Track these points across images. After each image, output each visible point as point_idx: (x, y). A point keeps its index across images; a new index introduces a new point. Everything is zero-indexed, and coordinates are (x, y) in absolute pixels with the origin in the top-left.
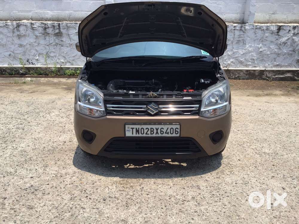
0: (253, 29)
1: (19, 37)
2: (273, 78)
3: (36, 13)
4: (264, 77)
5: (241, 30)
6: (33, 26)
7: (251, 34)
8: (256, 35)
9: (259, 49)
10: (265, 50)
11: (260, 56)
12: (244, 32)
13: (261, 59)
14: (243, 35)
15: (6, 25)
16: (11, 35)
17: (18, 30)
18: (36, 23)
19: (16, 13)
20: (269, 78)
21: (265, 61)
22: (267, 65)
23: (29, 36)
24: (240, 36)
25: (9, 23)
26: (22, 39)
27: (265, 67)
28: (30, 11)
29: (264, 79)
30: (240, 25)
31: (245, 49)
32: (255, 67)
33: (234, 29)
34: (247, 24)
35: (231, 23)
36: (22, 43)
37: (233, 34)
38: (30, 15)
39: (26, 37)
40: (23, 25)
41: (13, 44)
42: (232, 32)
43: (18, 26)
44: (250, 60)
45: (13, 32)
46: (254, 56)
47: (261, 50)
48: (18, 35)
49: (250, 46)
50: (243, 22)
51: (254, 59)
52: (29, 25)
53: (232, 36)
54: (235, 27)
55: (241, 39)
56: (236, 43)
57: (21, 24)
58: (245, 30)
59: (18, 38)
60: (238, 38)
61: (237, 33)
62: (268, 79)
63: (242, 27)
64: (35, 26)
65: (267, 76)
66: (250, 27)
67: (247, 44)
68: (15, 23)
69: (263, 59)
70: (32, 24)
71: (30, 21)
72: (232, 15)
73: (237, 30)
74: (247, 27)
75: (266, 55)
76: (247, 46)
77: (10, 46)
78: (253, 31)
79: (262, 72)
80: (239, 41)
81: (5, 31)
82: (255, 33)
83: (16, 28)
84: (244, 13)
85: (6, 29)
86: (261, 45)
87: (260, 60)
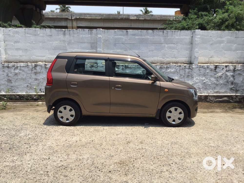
0: (198, 67)
1: (36, 73)
2: (214, 101)
3: (49, 57)
4: (208, 100)
5: (189, 68)
6: (46, 66)
7: (196, 70)
8: (200, 72)
9: (203, 81)
10: (207, 82)
11: (204, 85)
12: (191, 70)
13: (205, 87)
14: (191, 71)
15: (27, 65)
16: (30, 72)
17: (35, 69)
18: (48, 64)
19: (34, 58)
20: (212, 101)
21: (208, 89)
22: (210, 92)
23: (42, 73)
24: (189, 72)
25: (29, 64)
26: (38, 75)
27: (208, 93)
28: (44, 56)
29: (208, 102)
30: (188, 65)
31: (193, 81)
32: (201, 93)
33: (185, 68)
34: (193, 64)
35: (182, 63)
36: (37, 78)
37: (184, 71)
38: (44, 58)
39: (41, 74)
40: (39, 65)
41: (30, 78)
42: (183, 70)
43: (36, 66)
44: (197, 89)
45: (32, 70)
46: (200, 86)
47: (204, 81)
48: (35, 72)
49: (197, 79)
50: (190, 63)
51: (200, 88)
52: (43, 65)
53: (184, 73)
54: (185, 66)
55: (189, 74)
56: (187, 77)
57: (38, 65)
58: (193, 68)
59: (34, 74)
60: (188, 74)
61: (187, 70)
62: (210, 102)
63: (190, 66)
64: (48, 66)
65: (210, 100)
66: (196, 67)
67: (194, 77)
68: (33, 64)
69: (206, 88)
70: (45, 65)
71: (44, 63)
72: (183, 58)
73: (187, 68)
74: (193, 67)
75: (208, 85)
76: (195, 79)
77: (28, 80)
78: (198, 69)
79: (206, 97)
80: (189, 75)
81: (26, 69)
82: (199, 70)
83: (34, 67)
84: (191, 57)
85: (26, 68)
86: (204, 78)
87: (205, 89)
